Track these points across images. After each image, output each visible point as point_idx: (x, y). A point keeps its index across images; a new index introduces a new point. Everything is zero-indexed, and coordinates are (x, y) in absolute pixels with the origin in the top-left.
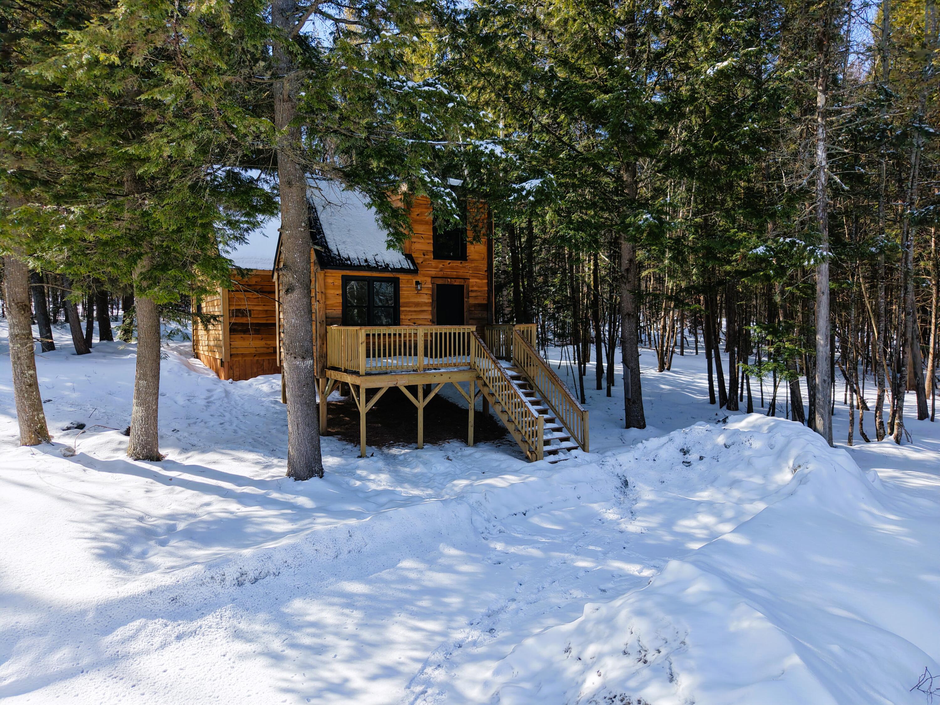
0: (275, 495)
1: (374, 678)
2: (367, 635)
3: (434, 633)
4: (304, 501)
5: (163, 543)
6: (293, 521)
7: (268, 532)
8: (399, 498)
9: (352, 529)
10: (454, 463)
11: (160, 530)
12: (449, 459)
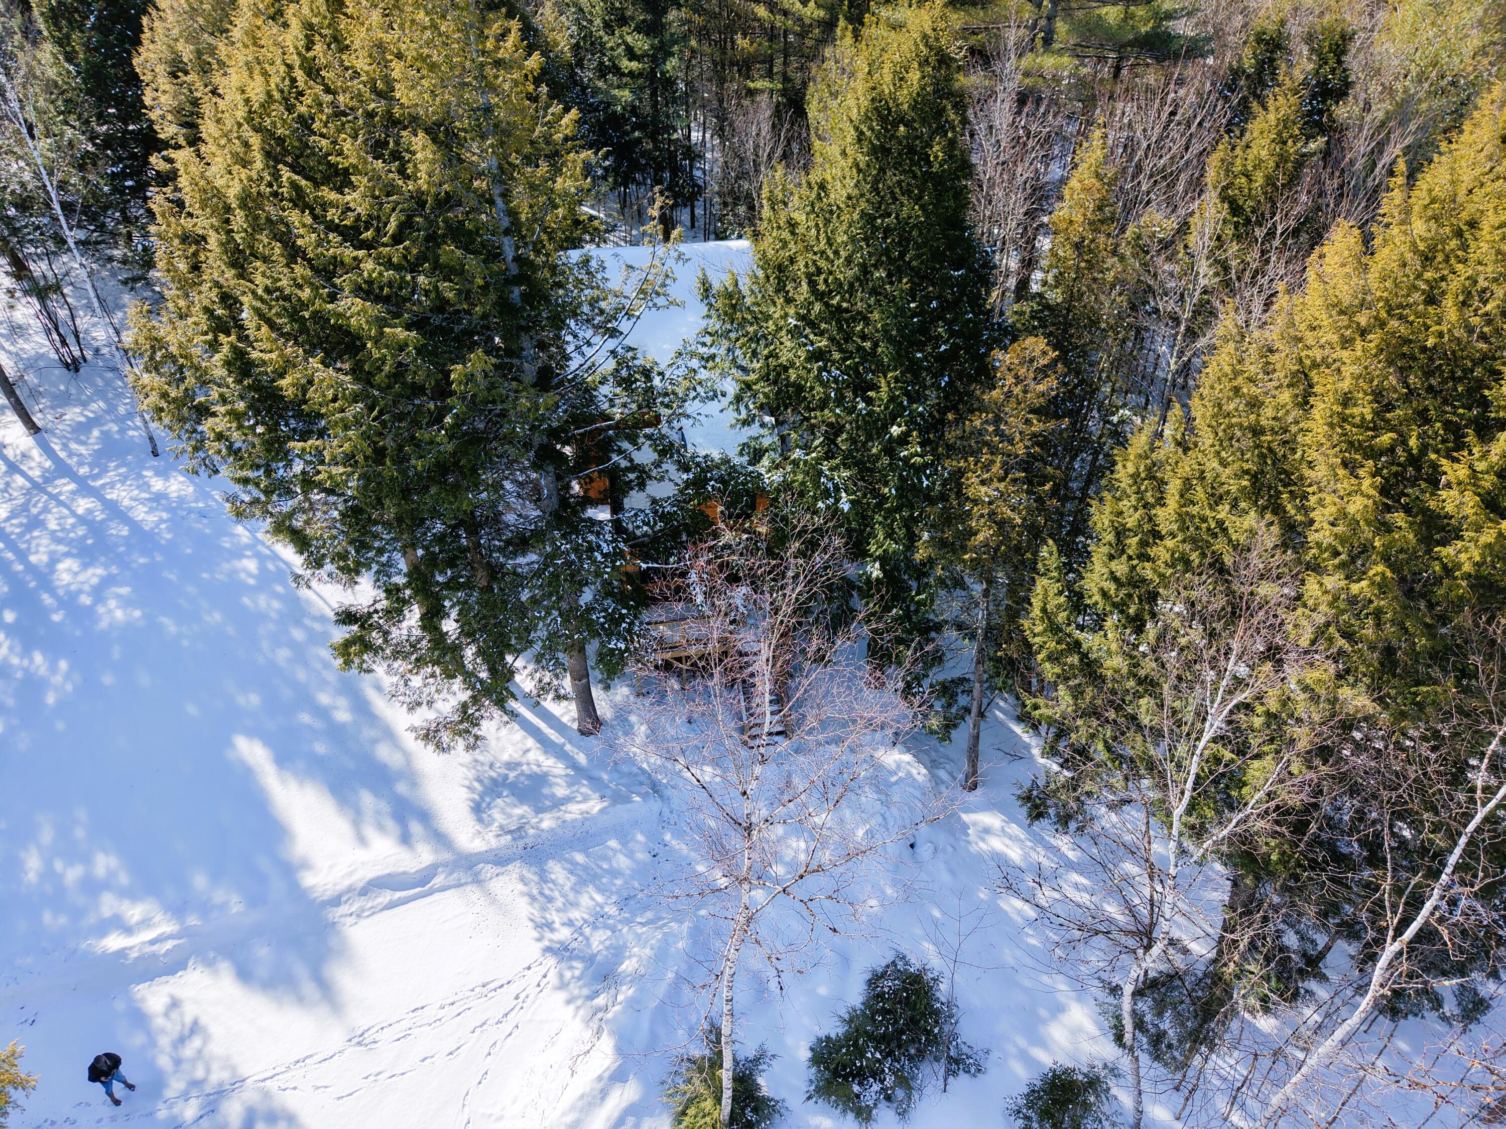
0: (568, 747)
1: (563, 924)
2: (571, 896)
3: (598, 904)
4: (582, 759)
5: (499, 796)
6: (570, 785)
7: (553, 795)
8: (635, 770)
9: (587, 818)
10: (694, 726)
11: (500, 779)
12: (690, 722)
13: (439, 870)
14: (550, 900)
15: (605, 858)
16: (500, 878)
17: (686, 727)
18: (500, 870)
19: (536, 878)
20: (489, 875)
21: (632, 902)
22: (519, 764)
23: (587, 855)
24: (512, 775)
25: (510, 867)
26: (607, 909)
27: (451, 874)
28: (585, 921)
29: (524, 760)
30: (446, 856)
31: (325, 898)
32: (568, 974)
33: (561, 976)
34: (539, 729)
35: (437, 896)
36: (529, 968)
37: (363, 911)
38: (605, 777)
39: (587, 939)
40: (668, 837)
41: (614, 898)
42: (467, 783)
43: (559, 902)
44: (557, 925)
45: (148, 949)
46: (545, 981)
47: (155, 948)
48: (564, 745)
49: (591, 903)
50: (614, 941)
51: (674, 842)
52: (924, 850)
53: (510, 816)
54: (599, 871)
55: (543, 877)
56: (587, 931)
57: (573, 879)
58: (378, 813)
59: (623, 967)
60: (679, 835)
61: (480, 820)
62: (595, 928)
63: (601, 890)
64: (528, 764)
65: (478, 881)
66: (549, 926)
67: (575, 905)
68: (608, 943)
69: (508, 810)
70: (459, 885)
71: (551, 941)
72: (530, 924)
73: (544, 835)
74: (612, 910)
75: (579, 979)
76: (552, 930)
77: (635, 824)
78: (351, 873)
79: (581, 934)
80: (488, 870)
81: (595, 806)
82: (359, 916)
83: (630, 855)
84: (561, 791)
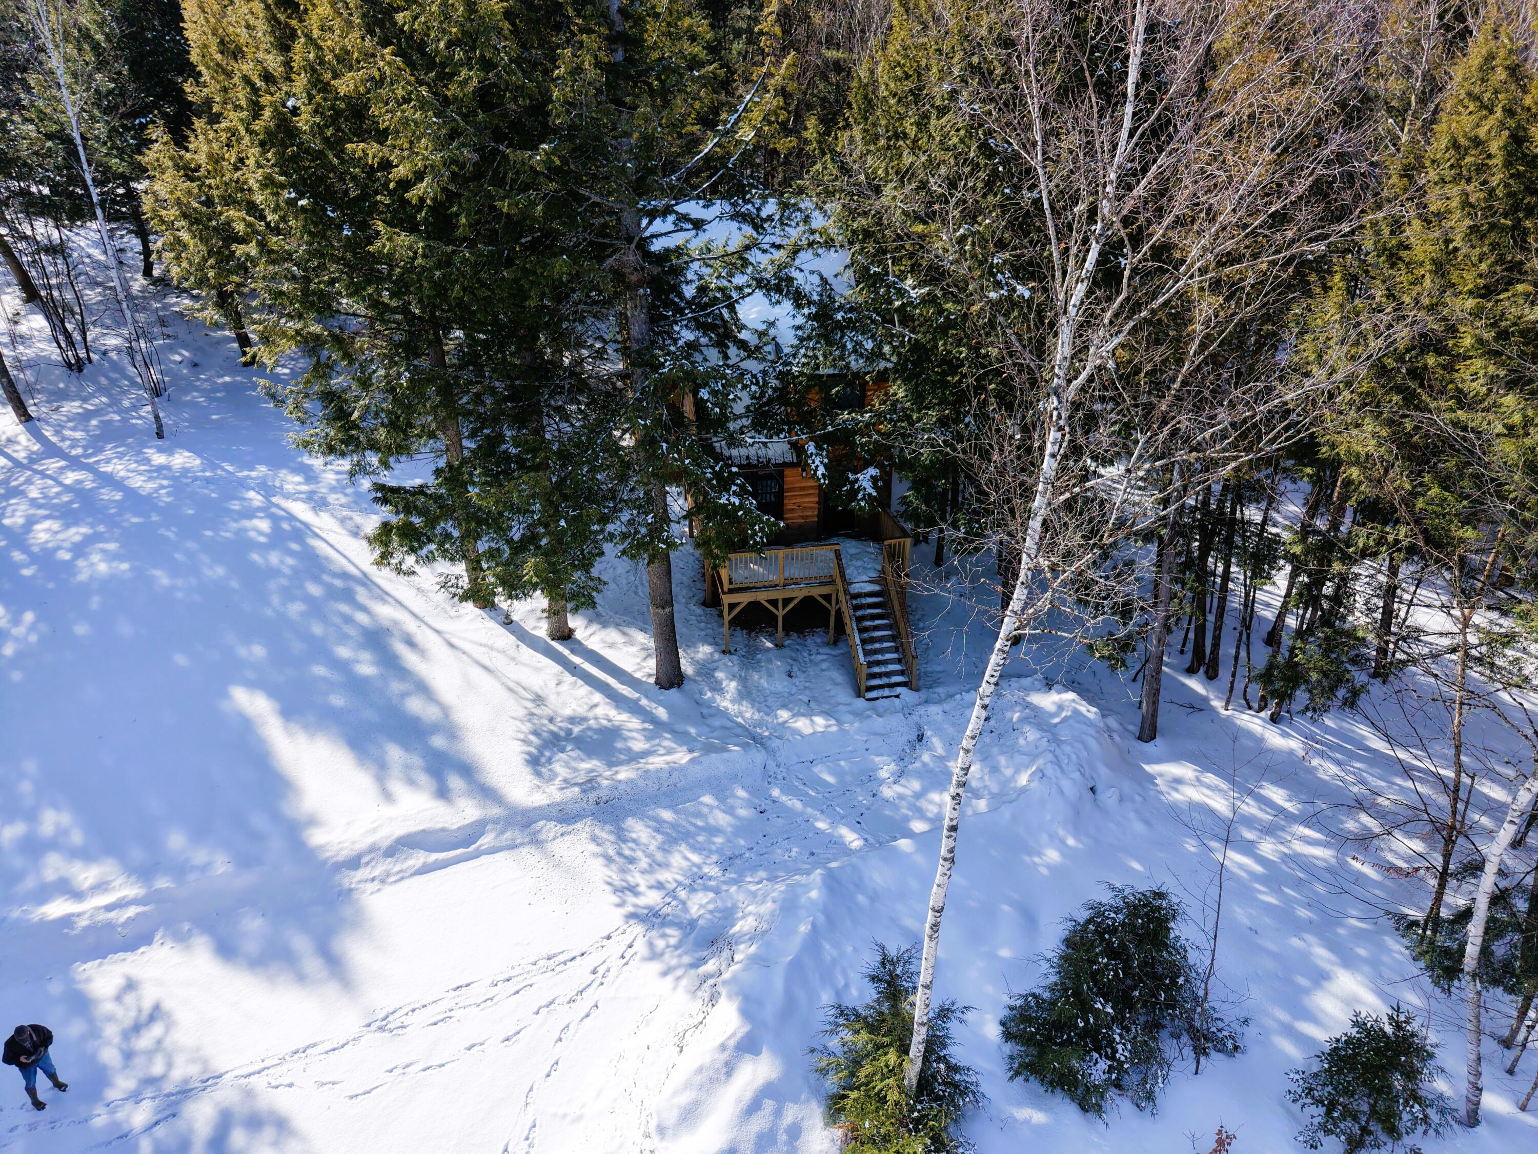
0: (644, 702)
1: (651, 887)
2: (659, 856)
3: (694, 865)
4: (662, 713)
5: (563, 750)
6: (648, 739)
7: (629, 750)
8: (729, 724)
9: (673, 770)
10: (796, 681)
11: (562, 734)
12: (790, 676)
13: (489, 827)
14: (631, 860)
15: (699, 815)
16: (566, 838)
17: (786, 682)
18: (565, 828)
19: (612, 838)
20: (551, 835)
21: (738, 862)
22: (585, 719)
23: (677, 812)
24: (576, 730)
25: (579, 825)
26: (706, 869)
27: (502, 832)
28: (679, 884)
29: (590, 715)
30: (495, 811)
31: (340, 858)
32: (660, 944)
33: (651, 945)
34: (607, 685)
35: (485, 859)
36: (609, 937)
37: (388, 875)
38: (692, 731)
39: (684, 903)
40: (776, 793)
41: (715, 858)
42: (522, 736)
43: (644, 863)
44: (642, 888)
45: (103, 917)
46: (631, 951)
47: (112, 915)
48: (639, 699)
49: (685, 864)
50: (719, 904)
51: (784, 798)
52: (1109, 797)
53: (576, 770)
54: (692, 829)
55: (621, 836)
56: (683, 894)
57: (660, 838)
58: (407, 767)
59: (737, 928)
60: (789, 790)
61: (539, 774)
62: (692, 889)
63: (695, 849)
64: (596, 718)
65: (536, 841)
66: (632, 889)
67: (665, 865)
68: (711, 907)
69: (574, 764)
70: (512, 847)
71: (635, 906)
72: (608, 888)
73: (621, 787)
74: (712, 871)
75: (676, 947)
76: (636, 894)
77: (735, 778)
78: (375, 830)
79: (675, 898)
80: (550, 829)
81: (682, 757)
82: (383, 881)
83: (730, 811)
84: (638, 745)
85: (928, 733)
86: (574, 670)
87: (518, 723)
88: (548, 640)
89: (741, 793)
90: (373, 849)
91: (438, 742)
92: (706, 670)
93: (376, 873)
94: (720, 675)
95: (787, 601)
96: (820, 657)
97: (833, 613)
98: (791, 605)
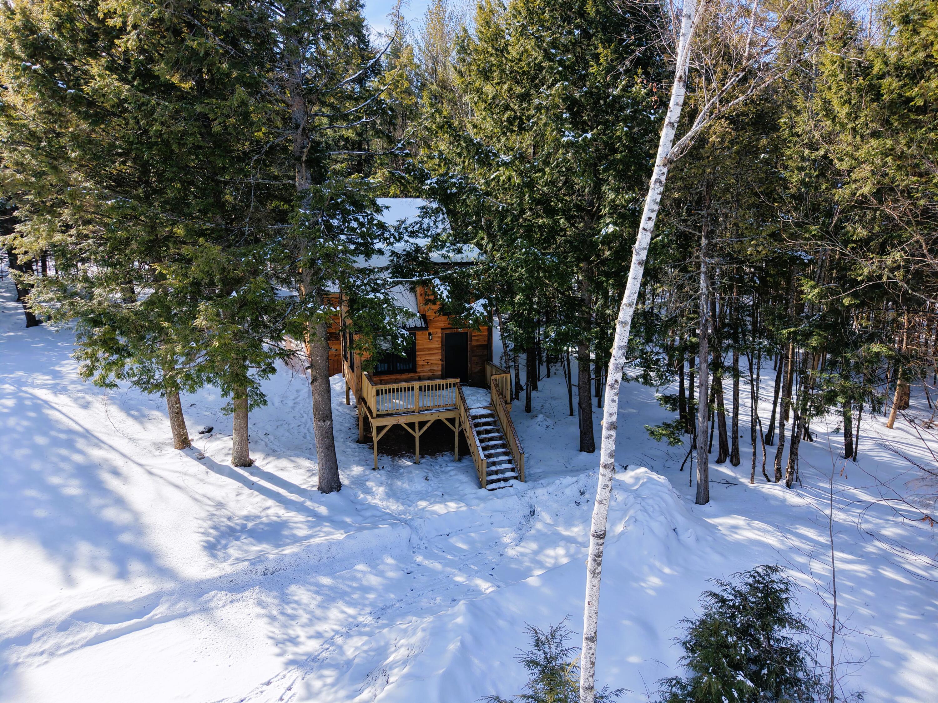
0: (308, 503)
1: (310, 637)
2: (318, 612)
3: (350, 616)
4: (323, 510)
5: (237, 539)
6: (310, 527)
7: (294, 536)
8: (378, 514)
9: (331, 545)
10: (430, 482)
11: (238, 528)
12: (426, 479)
13: (163, 599)
14: (293, 617)
15: (354, 579)
16: (235, 605)
17: (424, 483)
18: (235, 596)
19: (276, 601)
20: (221, 603)
21: (389, 611)
22: (258, 517)
23: (334, 578)
24: (250, 525)
25: (247, 593)
26: (361, 619)
27: (176, 603)
28: (337, 632)
29: (263, 514)
30: (170, 586)
31: (12, 635)
32: (317, 684)
33: (308, 686)
34: (278, 494)
35: (156, 628)
36: (269, 683)
37: (58, 647)
38: (348, 520)
39: (340, 647)
40: (419, 559)
41: (368, 610)
42: (202, 530)
43: (305, 618)
44: (302, 639)
46: (289, 693)
48: (304, 502)
49: (341, 616)
50: (374, 645)
51: (426, 563)
52: (688, 537)
53: (246, 551)
54: (348, 590)
55: (284, 599)
56: (339, 640)
57: (319, 598)
58: (94, 558)
59: (391, 659)
60: (430, 556)
61: (214, 556)
62: (348, 635)
63: (351, 604)
64: (267, 516)
65: (205, 610)
66: (294, 641)
67: (325, 619)
68: (365, 648)
69: (246, 548)
70: (184, 615)
71: (295, 654)
72: (270, 642)
73: (287, 560)
74: (367, 619)
75: (333, 685)
76: (297, 644)
77: (385, 549)
78: (52, 608)
79: (332, 644)
80: (222, 597)
81: (339, 536)
82: (52, 654)
83: (381, 574)
84: (302, 532)
85: (538, 509)
86: (251, 485)
87: (201, 522)
88: (233, 467)
89: (390, 561)
90: (47, 624)
91: (126, 538)
92: (359, 482)
93: (46, 646)
94: (370, 484)
95: (422, 424)
96: (449, 469)
97: (457, 434)
98: (425, 428)
